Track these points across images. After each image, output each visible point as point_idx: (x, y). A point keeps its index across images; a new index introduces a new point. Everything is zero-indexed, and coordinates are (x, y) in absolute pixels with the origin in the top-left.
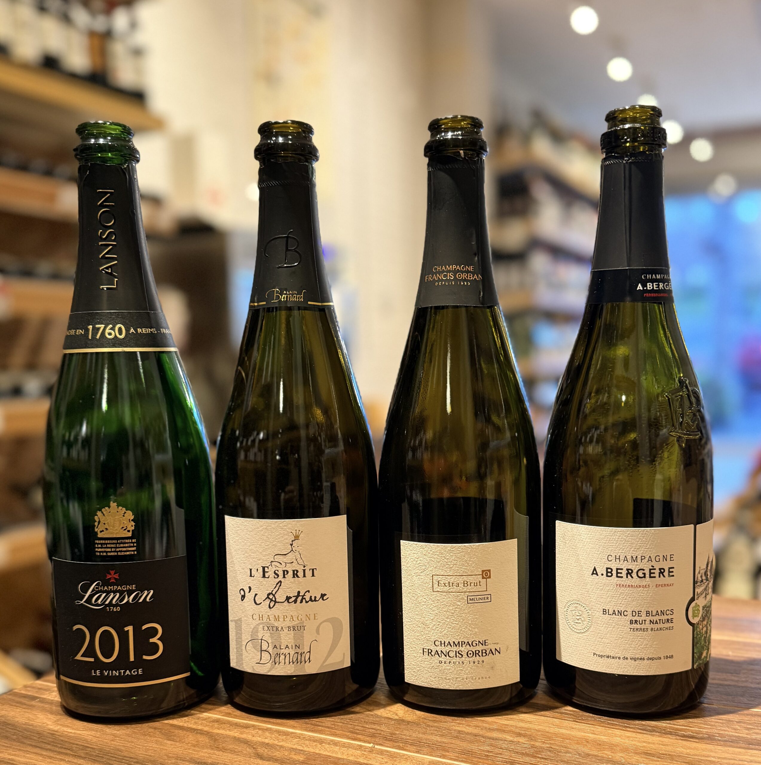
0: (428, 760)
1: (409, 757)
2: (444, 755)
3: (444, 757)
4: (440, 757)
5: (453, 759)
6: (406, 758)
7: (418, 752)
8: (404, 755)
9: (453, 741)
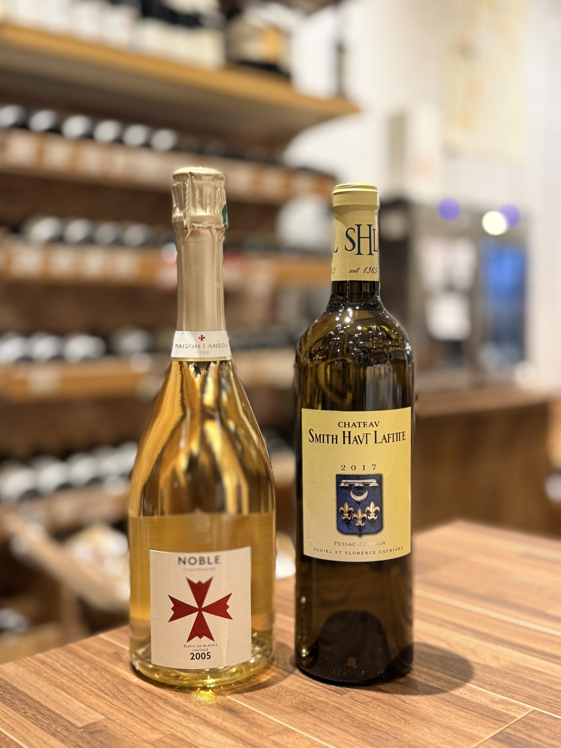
0: (499, 698)
1: (485, 693)
2: (513, 696)
3: (513, 698)
4: (509, 697)
5: (519, 700)
6: (482, 694)
7: (493, 691)
8: (481, 691)
9: (524, 688)
